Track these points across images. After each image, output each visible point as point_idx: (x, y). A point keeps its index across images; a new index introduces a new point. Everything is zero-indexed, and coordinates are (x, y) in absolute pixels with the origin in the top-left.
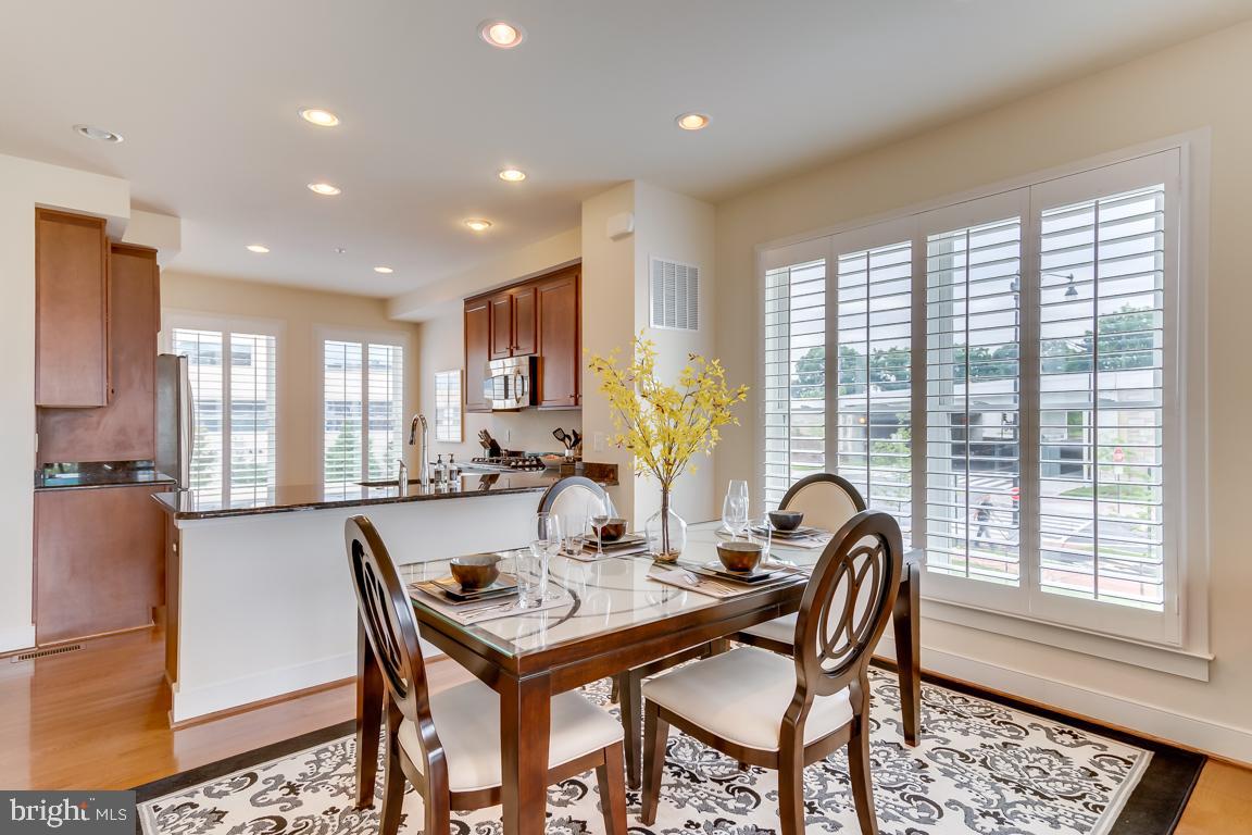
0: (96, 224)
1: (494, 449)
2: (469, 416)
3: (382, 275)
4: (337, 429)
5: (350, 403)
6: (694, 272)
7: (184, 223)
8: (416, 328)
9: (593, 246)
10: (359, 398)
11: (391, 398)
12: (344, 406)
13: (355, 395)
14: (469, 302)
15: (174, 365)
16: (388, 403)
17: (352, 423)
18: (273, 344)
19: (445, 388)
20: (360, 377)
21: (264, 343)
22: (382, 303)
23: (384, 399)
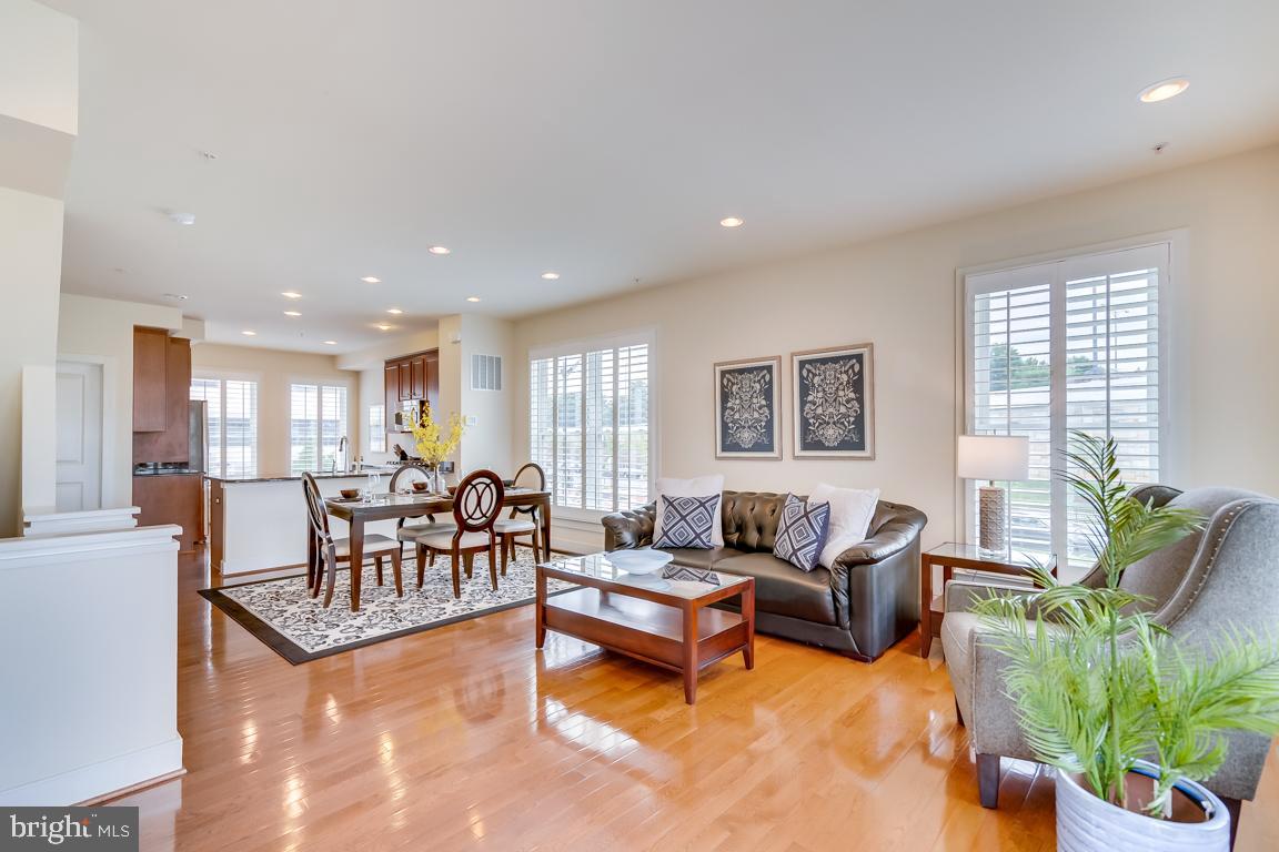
0: (163, 332)
1: (403, 456)
2: (390, 435)
3: (330, 345)
4: (300, 444)
5: (309, 421)
6: (499, 360)
7: (207, 325)
8: (357, 375)
9: (444, 340)
10: (315, 418)
11: (338, 418)
12: (306, 423)
13: (313, 415)
14: (388, 363)
15: (200, 406)
16: (336, 421)
17: (310, 439)
18: (255, 387)
19: (375, 414)
20: (316, 395)
21: (249, 387)
22: (332, 359)
23: (333, 418)
